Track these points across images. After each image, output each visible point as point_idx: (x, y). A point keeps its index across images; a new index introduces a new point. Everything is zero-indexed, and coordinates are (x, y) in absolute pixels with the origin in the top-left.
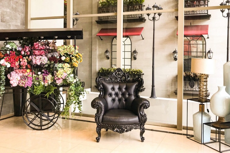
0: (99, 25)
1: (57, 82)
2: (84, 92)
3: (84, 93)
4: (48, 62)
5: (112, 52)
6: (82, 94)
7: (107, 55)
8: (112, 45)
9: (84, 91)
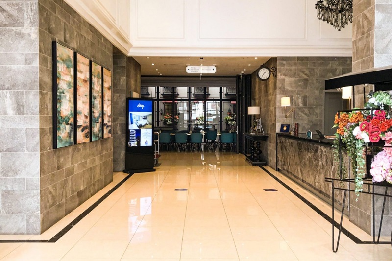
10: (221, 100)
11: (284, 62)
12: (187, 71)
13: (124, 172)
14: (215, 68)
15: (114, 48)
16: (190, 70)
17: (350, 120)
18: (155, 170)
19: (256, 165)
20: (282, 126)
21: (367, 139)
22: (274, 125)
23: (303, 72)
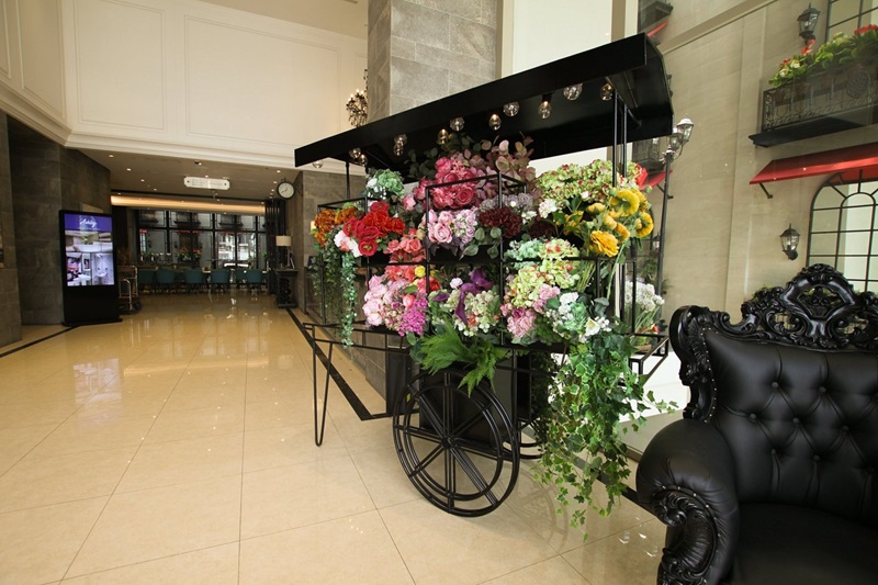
0: (763, 150)
1: (512, 326)
2: (645, 401)
3: (641, 407)
4: (480, 235)
5: (810, 234)
6: (628, 407)
7: (789, 247)
8: (812, 210)
9: (645, 396)
10: (257, 232)
11: (312, 178)
12: (186, 183)
13: (63, 324)
14: (228, 183)
15: (9, 117)
16: (192, 182)
17: (336, 220)
18: (121, 320)
19: (282, 308)
20: (311, 257)
21: (357, 254)
22: (302, 257)
23: (337, 193)
